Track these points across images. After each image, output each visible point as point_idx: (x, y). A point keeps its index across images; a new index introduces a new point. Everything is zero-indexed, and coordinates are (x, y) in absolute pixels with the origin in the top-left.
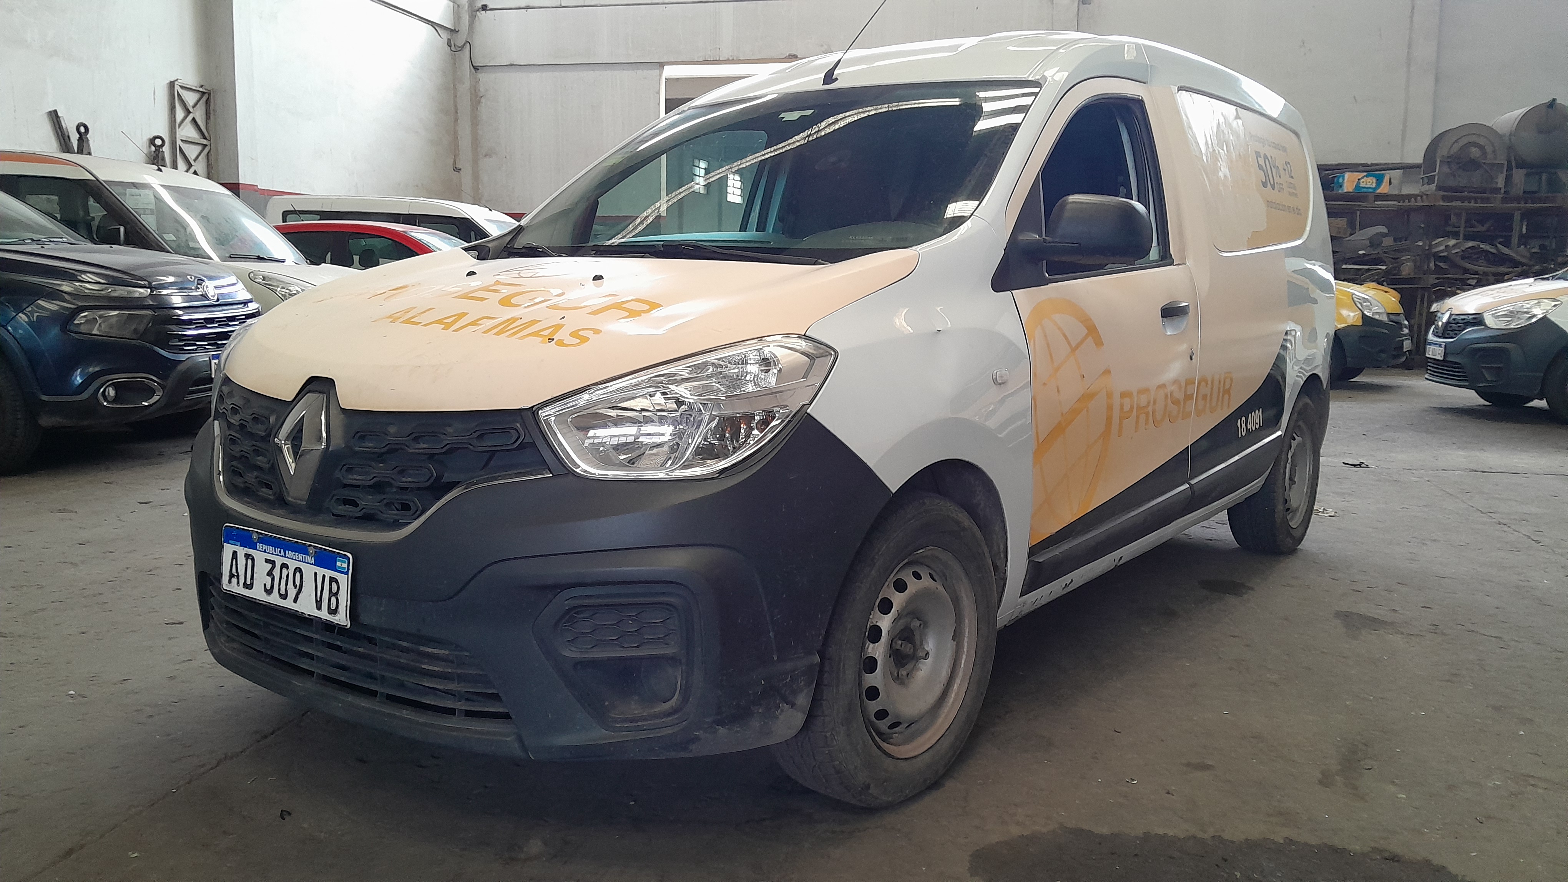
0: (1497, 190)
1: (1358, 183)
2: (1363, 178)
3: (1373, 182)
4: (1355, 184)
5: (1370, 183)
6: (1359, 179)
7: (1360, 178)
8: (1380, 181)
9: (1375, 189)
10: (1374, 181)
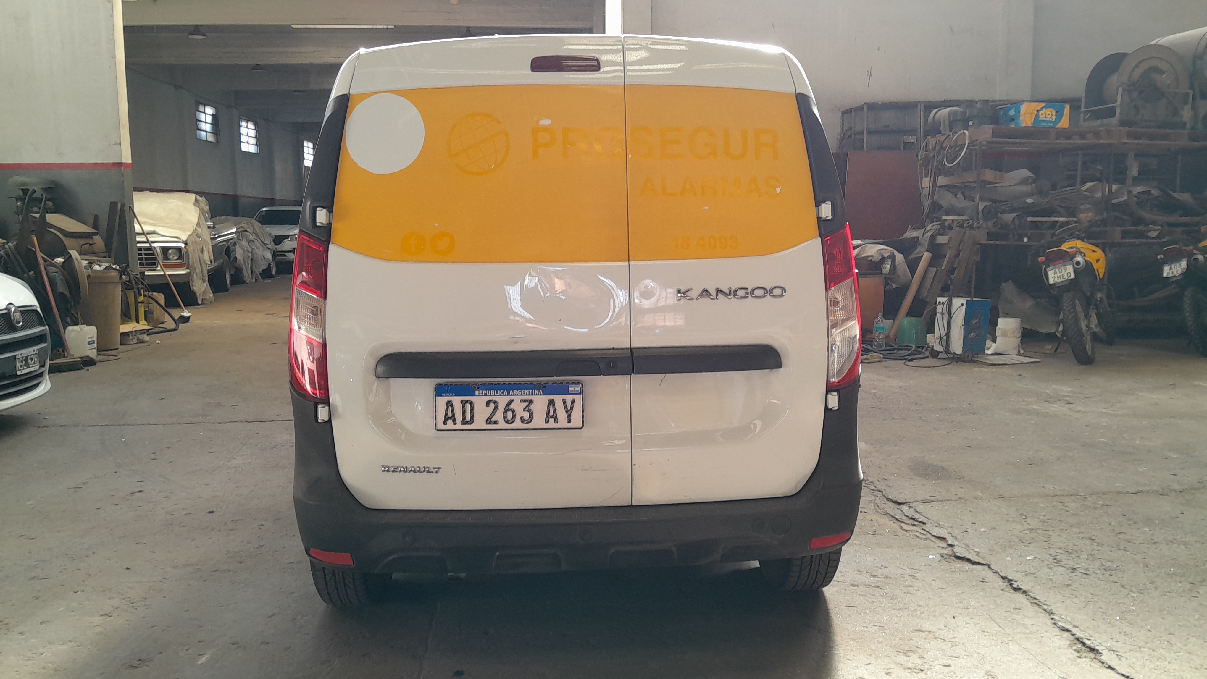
0: (1183, 125)
1: (1037, 116)
2: (1042, 109)
3: (1052, 115)
4: (1034, 116)
5: (1050, 116)
6: (1037, 111)
7: (1038, 109)
8: (1059, 114)
9: (1054, 123)
10: (1054, 113)
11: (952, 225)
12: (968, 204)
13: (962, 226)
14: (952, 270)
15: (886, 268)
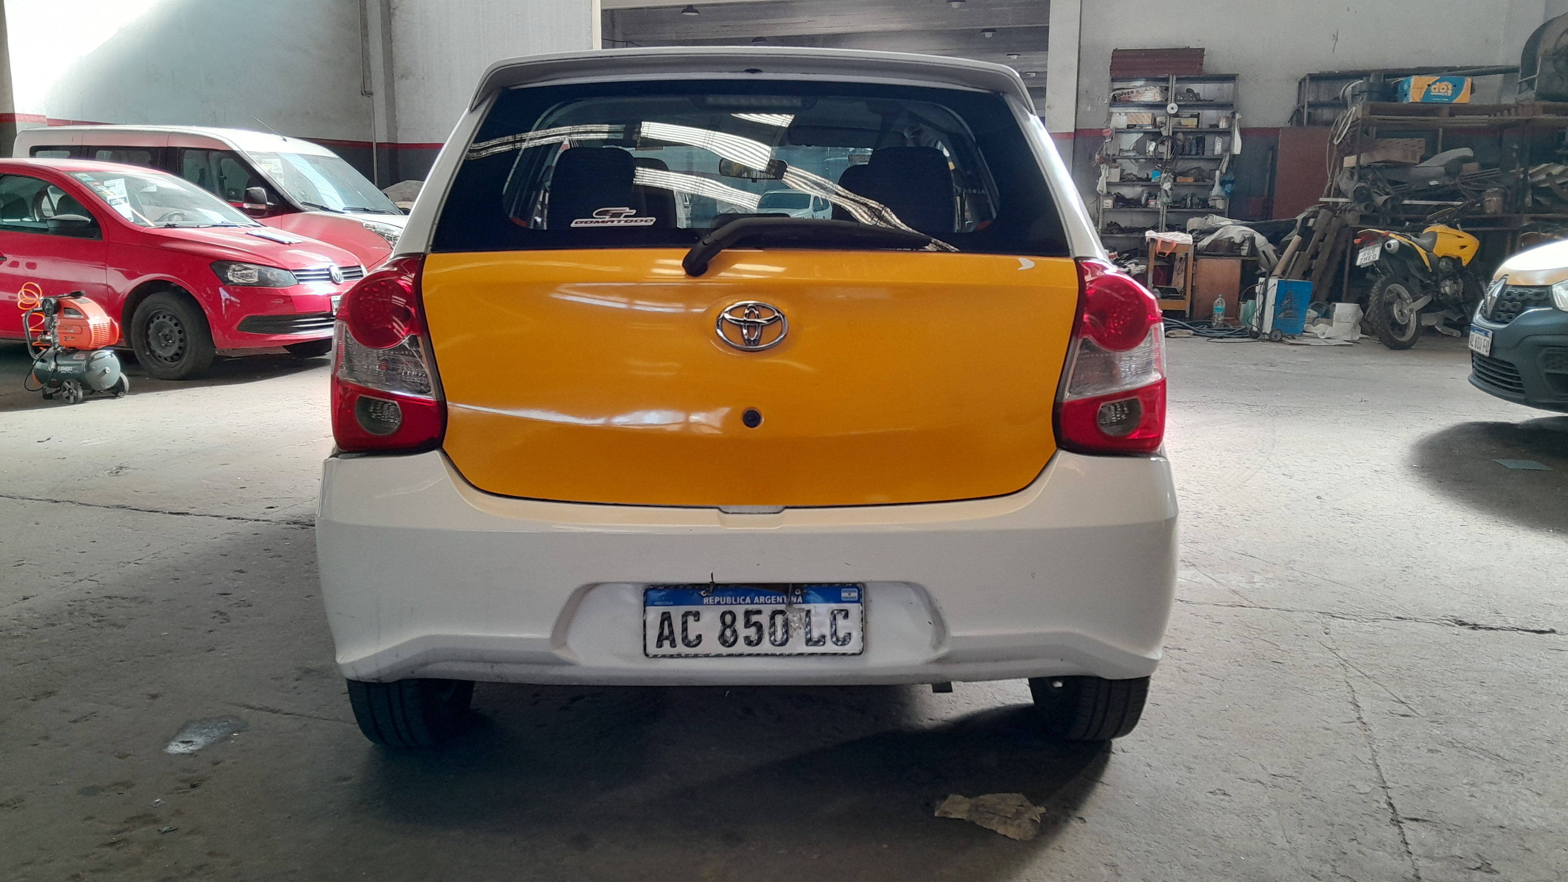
2: (1434, 83)
3: (1448, 89)
4: (1424, 90)
5: (1445, 90)
6: (1429, 86)
7: (1430, 83)
8: (1457, 89)
9: (1451, 98)
14: (1315, 256)
15: (1244, 250)
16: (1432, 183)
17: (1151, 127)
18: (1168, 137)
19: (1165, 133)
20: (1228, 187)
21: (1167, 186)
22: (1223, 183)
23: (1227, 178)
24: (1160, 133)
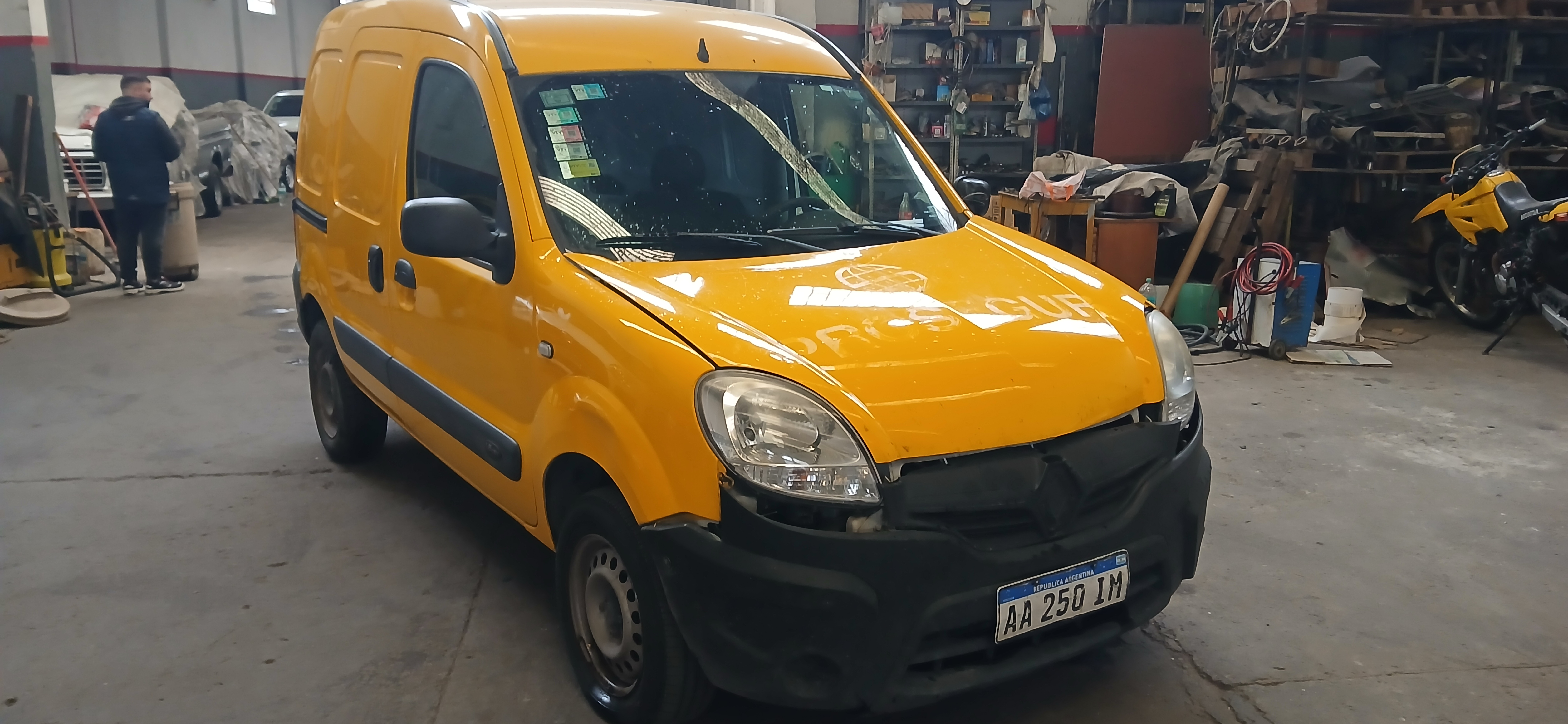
11: (1259, 142)
12: (1285, 110)
13: (1274, 144)
14: (1258, 212)
15: (1161, 207)
16: (1375, 106)
17: (933, 24)
18: (959, 37)
19: (955, 34)
20: (1043, 109)
21: (962, 108)
22: (1034, 103)
23: (1041, 95)
24: (949, 32)
